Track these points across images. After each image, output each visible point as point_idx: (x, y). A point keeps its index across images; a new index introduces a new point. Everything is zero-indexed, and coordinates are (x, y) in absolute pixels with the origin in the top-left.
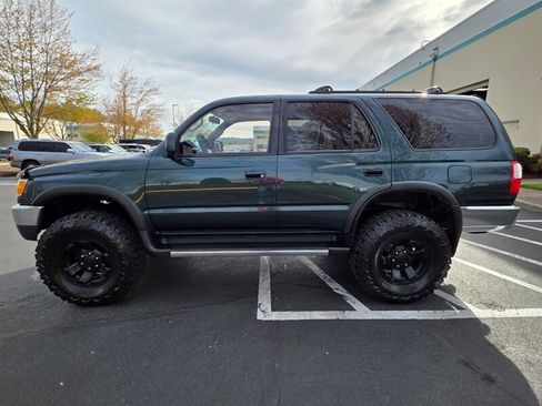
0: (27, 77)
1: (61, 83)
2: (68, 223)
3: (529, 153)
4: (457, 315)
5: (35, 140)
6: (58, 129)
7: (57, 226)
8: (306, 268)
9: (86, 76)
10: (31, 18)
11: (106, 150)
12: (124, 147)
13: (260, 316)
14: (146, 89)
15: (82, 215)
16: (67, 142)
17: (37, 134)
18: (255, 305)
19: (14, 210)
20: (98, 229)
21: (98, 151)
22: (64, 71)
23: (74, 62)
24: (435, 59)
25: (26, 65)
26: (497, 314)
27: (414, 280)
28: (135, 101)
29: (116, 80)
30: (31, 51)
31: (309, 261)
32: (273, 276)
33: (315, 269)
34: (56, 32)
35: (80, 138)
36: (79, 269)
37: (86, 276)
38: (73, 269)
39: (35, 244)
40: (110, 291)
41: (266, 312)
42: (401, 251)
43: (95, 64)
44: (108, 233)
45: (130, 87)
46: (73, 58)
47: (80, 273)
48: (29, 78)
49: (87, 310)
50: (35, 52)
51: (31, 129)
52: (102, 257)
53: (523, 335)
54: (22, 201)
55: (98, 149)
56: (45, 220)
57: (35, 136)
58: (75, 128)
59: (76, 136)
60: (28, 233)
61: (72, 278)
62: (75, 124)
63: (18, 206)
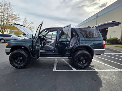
0: (2, 19)
1: (10, 21)
2: (16, 51)
3: (117, 39)
4: (93, 70)
5: (3, 34)
6: (8, 31)
7: (14, 52)
8: (64, 62)
9: (16, 19)
10: (5, 6)
11: (20, 37)
12: (25, 36)
13: (54, 70)
14: (30, 22)
15: (19, 50)
16: (11, 35)
17: (4, 33)
18: (53, 69)
19: (5, 49)
20: (22, 53)
21: (18, 37)
22: (11, 18)
23: (14, 16)
24: (97, 17)
25: (2, 17)
26: (101, 70)
27: (85, 64)
28: (27, 25)
29: (23, 20)
30: (4, 14)
31: (65, 61)
32: (57, 63)
33: (66, 62)
34: (10, 9)
35: (13, 33)
36: (17, 61)
37: (19, 62)
38: (16, 61)
39: (9, 56)
40: (24, 65)
41: (55, 70)
42: (82, 58)
43: (19, 17)
44: (24, 54)
45: (26, 22)
46: (14, 15)
47: (18, 62)
48: (3, 19)
49: (19, 69)
50: (5, 14)
51: (2, 31)
52: (22, 59)
53: (104, 74)
54: (7, 47)
55: (18, 36)
56: (11, 51)
57: (3, 33)
58: (13, 31)
59: (12, 33)
60: (8, 53)
61: (16, 63)
62: (12, 30)
63: (6, 48)
